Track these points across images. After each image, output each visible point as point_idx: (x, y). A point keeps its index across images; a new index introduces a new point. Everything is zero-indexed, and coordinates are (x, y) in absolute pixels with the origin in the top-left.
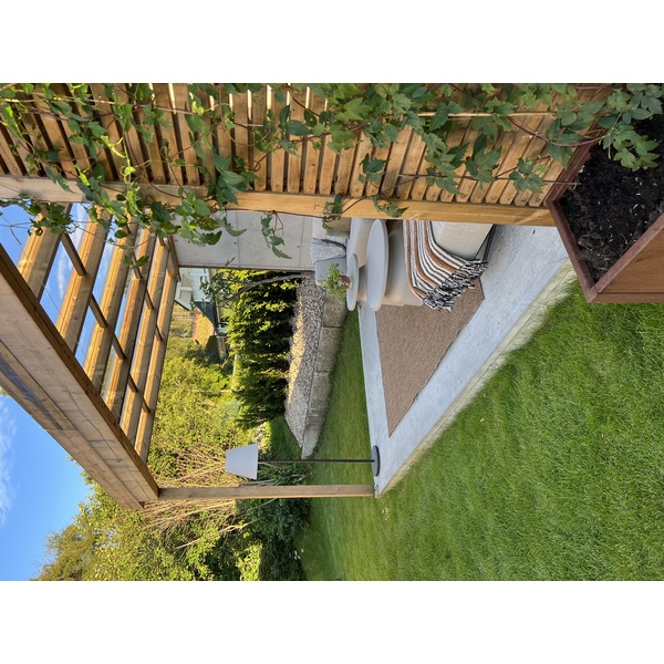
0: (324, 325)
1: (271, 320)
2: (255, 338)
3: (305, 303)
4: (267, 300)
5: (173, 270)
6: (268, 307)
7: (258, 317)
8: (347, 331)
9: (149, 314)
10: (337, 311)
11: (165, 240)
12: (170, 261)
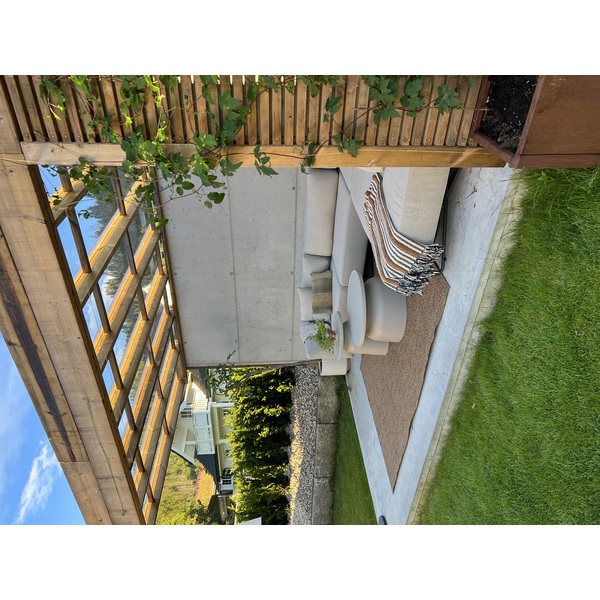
0: (320, 422)
1: (270, 427)
2: (257, 448)
3: (299, 405)
4: (265, 404)
5: (181, 373)
6: (266, 411)
7: (257, 423)
8: (342, 424)
9: (159, 403)
10: (331, 406)
11: (176, 343)
12: (179, 363)
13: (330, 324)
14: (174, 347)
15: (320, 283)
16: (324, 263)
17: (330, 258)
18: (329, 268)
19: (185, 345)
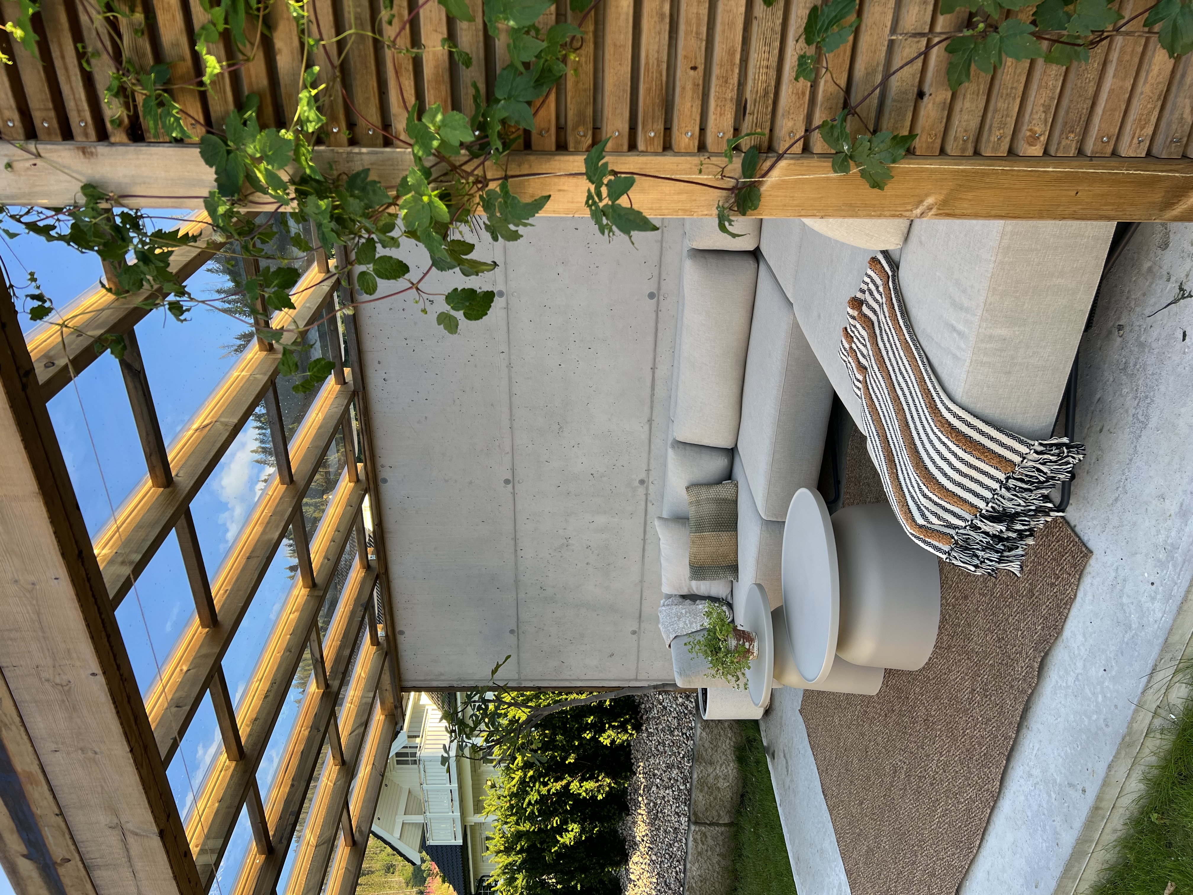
0: (695, 820)
1: (582, 822)
2: (548, 869)
3: (650, 775)
4: (572, 771)
5: (390, 699)
6: (574, 786)
7: (553, 814)
8: (749, 829)
9: (334, 776)
10: (723, 784)
11: (381, 633)
12: (386, 678)
13: (730, 606)
14: (375, 641)
15: (708, 509)
16: (718, 464)
17: (731, 452)
18: (729, 475)
19: (401, 639)
